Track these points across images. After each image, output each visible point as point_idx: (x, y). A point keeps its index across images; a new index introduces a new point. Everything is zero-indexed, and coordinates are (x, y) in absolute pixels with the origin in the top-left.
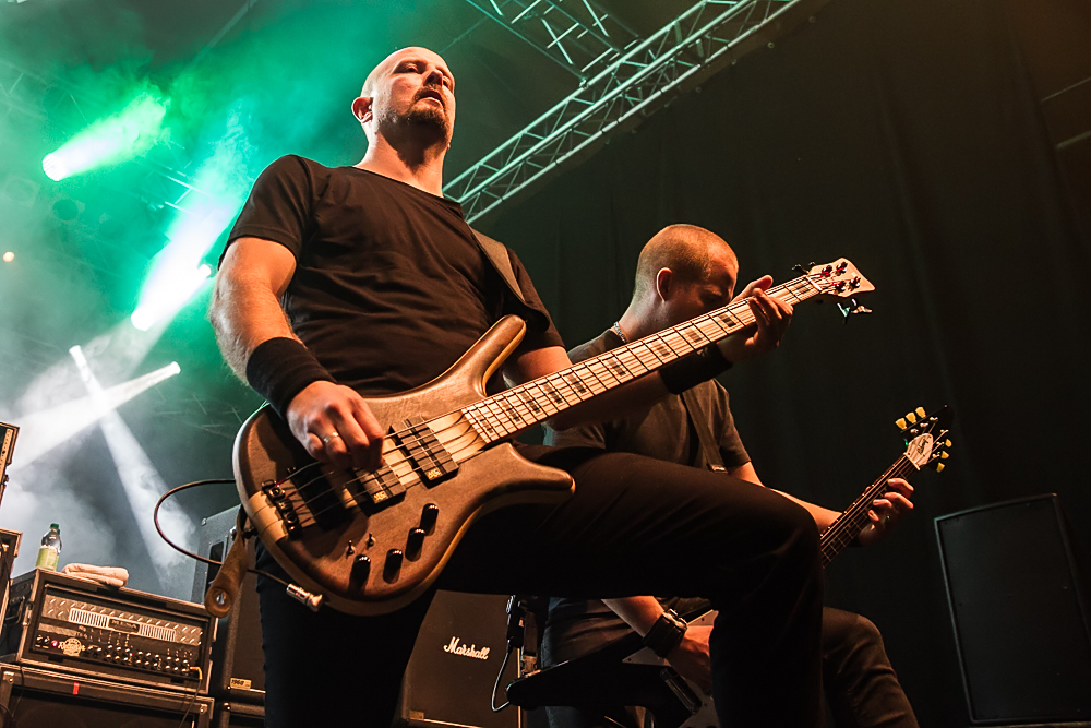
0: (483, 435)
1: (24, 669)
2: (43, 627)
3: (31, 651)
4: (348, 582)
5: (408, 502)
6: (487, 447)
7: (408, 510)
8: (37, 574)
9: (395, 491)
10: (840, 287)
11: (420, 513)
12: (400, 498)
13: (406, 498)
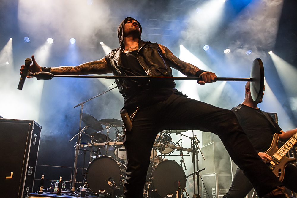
0: (281, 155)
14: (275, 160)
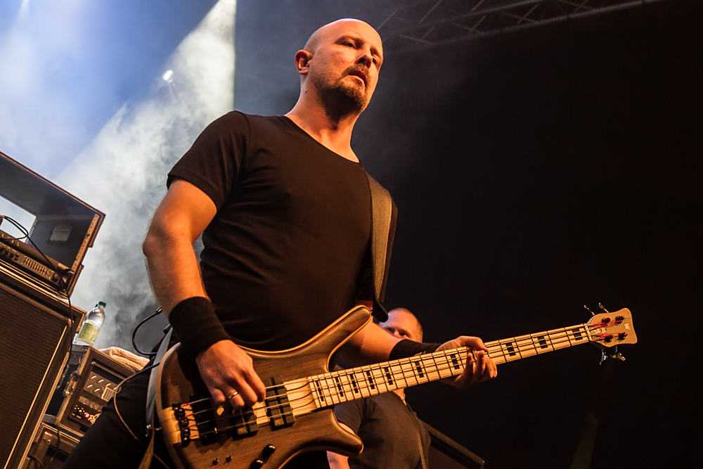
0: (317, 401)
1: (61, 433)
2: (83, 400)
3: (69, 418)
6: (317, 410)
8: (88, 351)
10: (608, 339)
14: (277, 400)
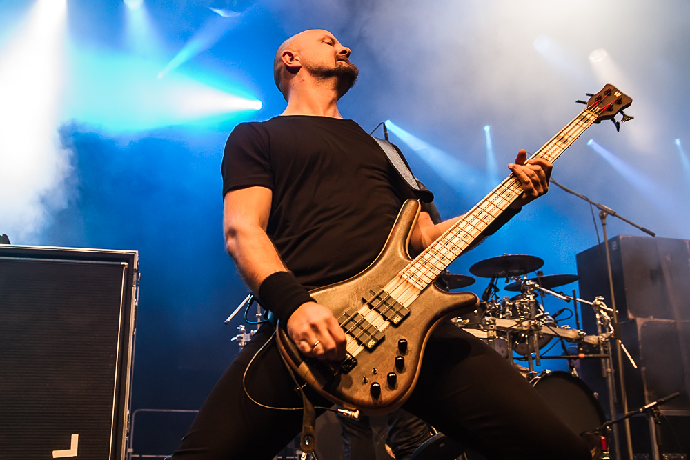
0: (417, 286)
4: (371, 399)
5: (388, 341)
6: (422, 292)
7: (390, 346)
9: (379, 337)
11: (397, 345)
12: (383, 339)
13: (386, 339)
